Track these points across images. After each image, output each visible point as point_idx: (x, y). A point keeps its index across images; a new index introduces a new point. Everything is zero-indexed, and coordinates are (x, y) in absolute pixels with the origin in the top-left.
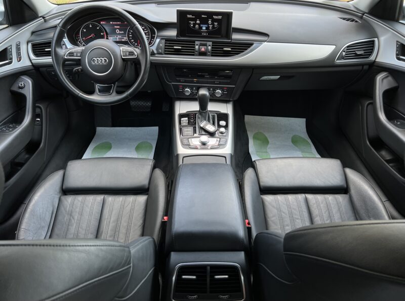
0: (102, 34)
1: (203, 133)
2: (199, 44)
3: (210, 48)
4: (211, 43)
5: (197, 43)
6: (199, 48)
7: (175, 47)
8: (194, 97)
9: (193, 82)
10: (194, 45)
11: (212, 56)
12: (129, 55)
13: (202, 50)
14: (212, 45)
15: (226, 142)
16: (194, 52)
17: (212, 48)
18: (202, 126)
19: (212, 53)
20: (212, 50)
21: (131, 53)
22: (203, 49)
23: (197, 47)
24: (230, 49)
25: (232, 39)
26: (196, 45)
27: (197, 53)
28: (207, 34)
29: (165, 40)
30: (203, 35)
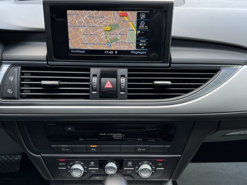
2: (98, 75)
3: (123, 80)
4: (125, 71)
5: (93, 71)
6: (100, 82)
7: (44, 82)
10: (88, 75)
11: (130, 97)
13: (107, 86)
14: (129, 75)
16: (88, 91)
17: (129, 81)
19: (129, 91)
20: (129, 86)
23: (95, 80)
24: (169, 83)
25: (173, 61)
26: (91, 75)
27: (95, 92)
28: (116, 52)
29: (20, 68)
30: (106, 54)
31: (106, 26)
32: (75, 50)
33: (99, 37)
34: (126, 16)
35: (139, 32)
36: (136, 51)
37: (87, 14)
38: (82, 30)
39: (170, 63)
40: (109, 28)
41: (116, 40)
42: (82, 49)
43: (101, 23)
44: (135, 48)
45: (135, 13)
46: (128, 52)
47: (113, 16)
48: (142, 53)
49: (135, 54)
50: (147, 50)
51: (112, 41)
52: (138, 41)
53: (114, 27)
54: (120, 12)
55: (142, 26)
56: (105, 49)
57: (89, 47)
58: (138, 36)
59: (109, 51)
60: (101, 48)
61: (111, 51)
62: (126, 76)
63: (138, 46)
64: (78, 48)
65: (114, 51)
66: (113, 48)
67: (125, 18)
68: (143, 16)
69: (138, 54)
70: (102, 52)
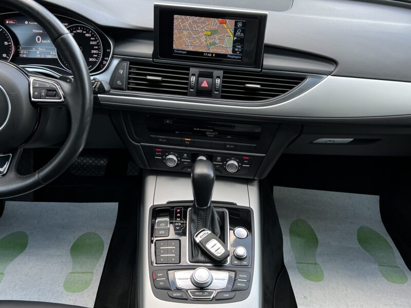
0: (6, 43)
1: (201, 258)
2: (197, 75)
3: (218, 81)
4: (221, 73)
5: (192, 70)
6: (197, 81)
7: (149, 77)
8: (184, 170)
9: (183, 144)
10: (188, 74)
11: (223, 97)
12: (47, 95)
13: (203, 85)
14: (224, 77)
15: (250, 281)
16: (186, 89)
17: (223, 82)
18: (198, 240)
19: (223, 92)
20: (223, 87)
21: (52, 92)
22: (205, 84)
23: (193, 79)
24: (258, 86)
25: (264, 67)
26: (190, 74)
27: (193, 90)
28: (214, 55)
29: (128, 62)
30: (205, 56)
31: (207, 31)
32: (178, 50)
33: (200, 41)
34: (225, 23)
35: (235, 38)
36: (232, 55)
37: (191, 19)
38: (185, 33)
39: (262, 69)
40: (209, 33)
41: (214, 44)
42: (184, 49)
43: (203, 28)
44: (231, 53)
45: (233, 21)
46: (225, 56)
47: (214, 22)
48: (237, 57)
49: (231, 58)
50: (241, 55)
51: (211, 44)
52: (234, 47)
53: (214, 32)
54: (221, 20)
55: (238, 33)
56: (204, 51)
57: (191, 49)
58: (235, 42)
59: (208, 53)
60: (201, 51)
61: (210, 53)
62: (222, 77)
63: (234, 51)
64: (180, 48)
65: (212, 54)
66: (211, 51)
67: (224, 25)
68: (240, 25)
69: (234, 58)
70: (201, 54)
